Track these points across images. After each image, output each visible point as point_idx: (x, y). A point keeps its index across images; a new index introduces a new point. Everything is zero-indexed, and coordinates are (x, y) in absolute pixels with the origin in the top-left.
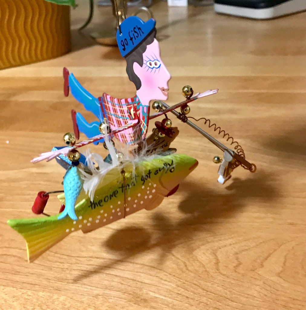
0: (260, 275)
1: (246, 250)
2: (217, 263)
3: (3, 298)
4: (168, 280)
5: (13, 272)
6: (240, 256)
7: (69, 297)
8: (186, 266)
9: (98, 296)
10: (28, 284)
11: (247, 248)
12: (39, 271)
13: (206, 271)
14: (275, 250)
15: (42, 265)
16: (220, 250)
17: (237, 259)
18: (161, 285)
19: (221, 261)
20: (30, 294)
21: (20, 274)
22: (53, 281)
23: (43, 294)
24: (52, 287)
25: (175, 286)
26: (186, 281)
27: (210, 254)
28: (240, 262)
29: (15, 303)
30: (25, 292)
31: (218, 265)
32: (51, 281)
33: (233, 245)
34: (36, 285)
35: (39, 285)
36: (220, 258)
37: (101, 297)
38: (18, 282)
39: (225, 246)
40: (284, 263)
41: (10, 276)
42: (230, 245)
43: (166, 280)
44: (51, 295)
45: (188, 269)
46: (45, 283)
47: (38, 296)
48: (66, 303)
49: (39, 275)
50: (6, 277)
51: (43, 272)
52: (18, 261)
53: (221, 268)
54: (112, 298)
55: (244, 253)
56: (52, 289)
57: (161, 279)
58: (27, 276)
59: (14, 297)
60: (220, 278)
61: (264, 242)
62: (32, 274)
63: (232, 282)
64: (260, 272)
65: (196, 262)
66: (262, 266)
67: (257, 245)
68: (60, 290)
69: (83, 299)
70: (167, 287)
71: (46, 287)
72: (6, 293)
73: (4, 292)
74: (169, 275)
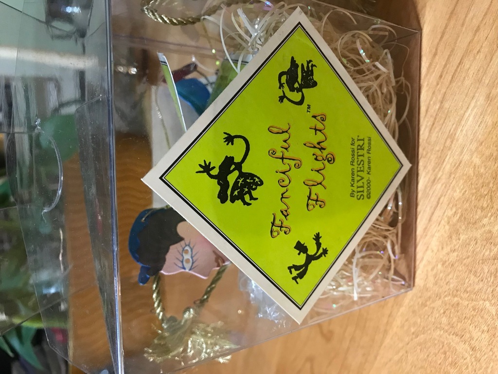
3: (448, 254)
7: (477, 148)
10: (433, 214)
20: (454, 210)
29: (462, 237)
59: (451, 237)
71: (448, 186)
72: (440, 248)
73: (438, 250)
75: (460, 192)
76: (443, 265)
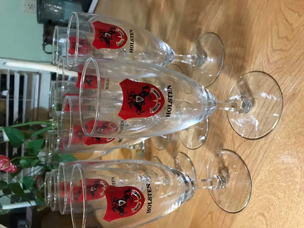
0: (297, 27)
1: (278, 31)
2: (282, 50)
3: (270, 168)
4: (284, 80)
5: (255, 161)
6: (281, 36)
7: (279, 134)
8: (278, 68)
10: (264, 154)
11: (277, 31)
12: (258, 148)
13: (285, 58)
14: (283, 14)
15: (255, 146)
17: (282, 38)
18: (287, 84)
19: (281, 48)
20: (272, 153)
21: (257, 157)
22: (267, 141)
23: (273, 147)
24: (270, 142)
25: (290, 77)
26: (288, 70)
27: (275, 53)
28: (285, 37)
29: (274, 162)
30: (269, 156)
31: (283, 50)
32: (266, 142)
33: (273, 39)
34: (266, 150)
35: (267, 149)
36: (279, 48)
38: (262, 159)
39: (272, 43)
40: (294, 11)
41: (257, 163)
42: (272, 40)
43: (284, 82)
44: (275, 143)
45: (281, 68)
46: (266, 145)
47: (273, 150)
48: (282, 136)
49: (261, 148)
50: (257, 165)
51: (259, 145)
52: (249, 157)
53: (286, 49)
54: (286, 112)
55: (280, 33)
56: (271, 142)
57: (283, 83)
58: (259, 154)
59: (271, 162)
60: (292, 50)
61: (276, 20)
62: (259, 151)
63: (297, 44)
64: (295, 27)
65: (277, 62)
66: (292, 24)
67: (277, 24)
68: (273, 139)
69: (283, 127)
70: (289, 81)
71: (270, 145)
72: (267, 166)
73: (266, 167)
74: (281, 79)
75: (274, 148)
76: (268, 171)
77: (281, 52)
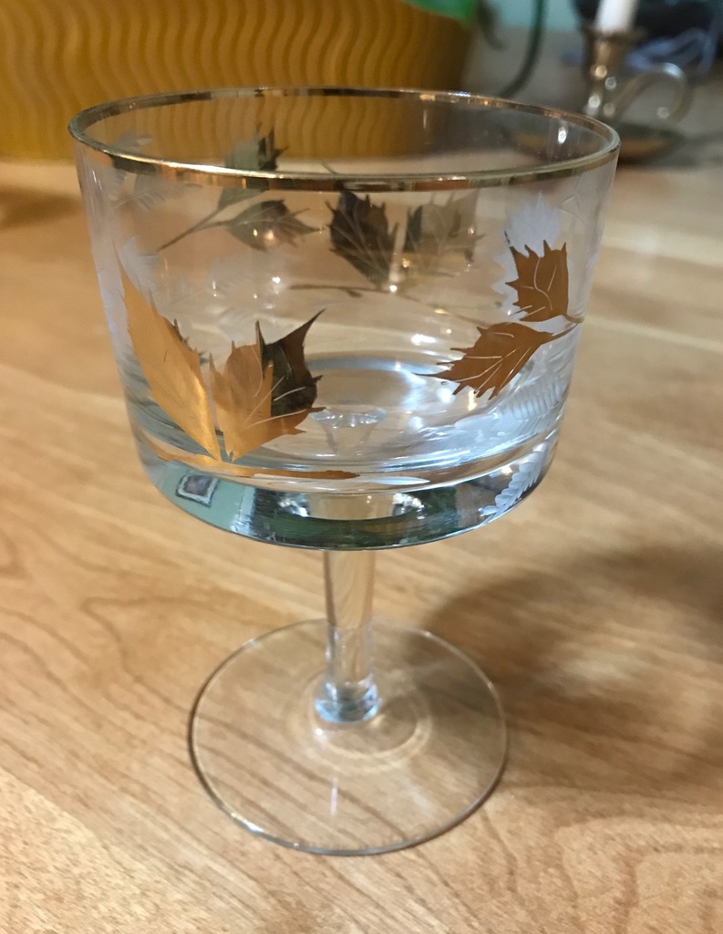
2: (627, 903)
4: (431, 900)
8: (511, 873)
9: (187, 872)
12: (65, 718)
13: (575, 920)
16: (654, 856)
17: (706, 915)
19: (644, 904)
22: (85, 768)
23: (37, 798)
27: (614, 860)
31: (627, 913)
32: (80, 765)
33: (706, 856)
35: (41, 767)
36: (642, 890)
37: (193, 877)
39: (679, 848)
42: (699, 850)
43: (422, 902)
44: (55, 813)
45: (512, 890)
46: (61, 764)
47: (20, 799)
48: (83, 858)
52: (28, 668)
53: (632, 929)
54: (226, 896)
57: (409, 889)
58: (26, 723)
62: (43, 721)
65: (551, 870)
68: (86, 805)
69: (137, 866)
74: (441, 886)
77: (618, 902)
